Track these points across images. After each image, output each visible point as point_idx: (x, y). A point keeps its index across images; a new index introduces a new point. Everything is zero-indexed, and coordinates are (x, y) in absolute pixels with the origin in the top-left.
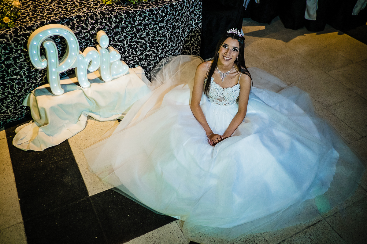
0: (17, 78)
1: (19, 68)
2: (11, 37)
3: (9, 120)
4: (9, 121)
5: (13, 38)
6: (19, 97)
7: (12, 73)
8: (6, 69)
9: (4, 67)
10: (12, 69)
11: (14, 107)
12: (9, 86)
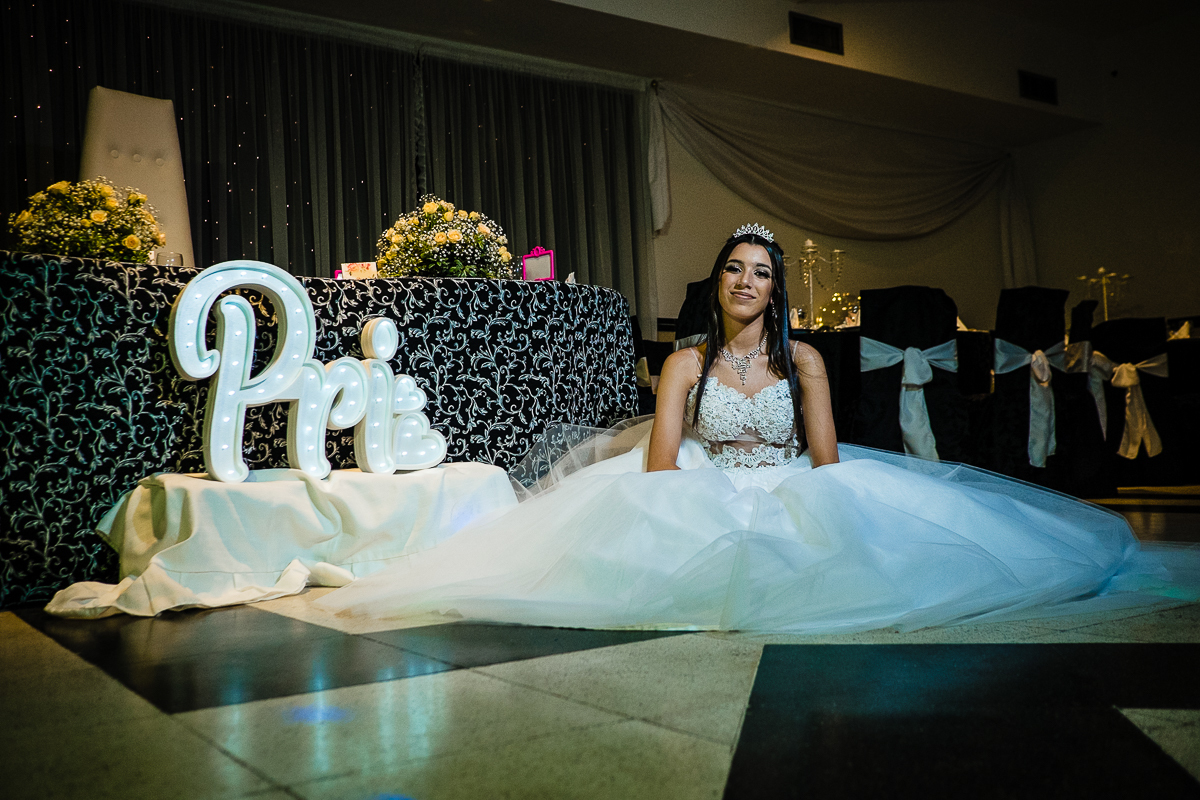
0: (112, 412)
1: (126, 382)
2: (133, 284)
3: (31, 592)
4: (30, 598)
5: (137, 287)
6: (97, 492)
7: (103, 393)
8: (91, 372)
9: (87, 363)
10: (107, 379)
11: (69, 524)
12: (78, 434)
